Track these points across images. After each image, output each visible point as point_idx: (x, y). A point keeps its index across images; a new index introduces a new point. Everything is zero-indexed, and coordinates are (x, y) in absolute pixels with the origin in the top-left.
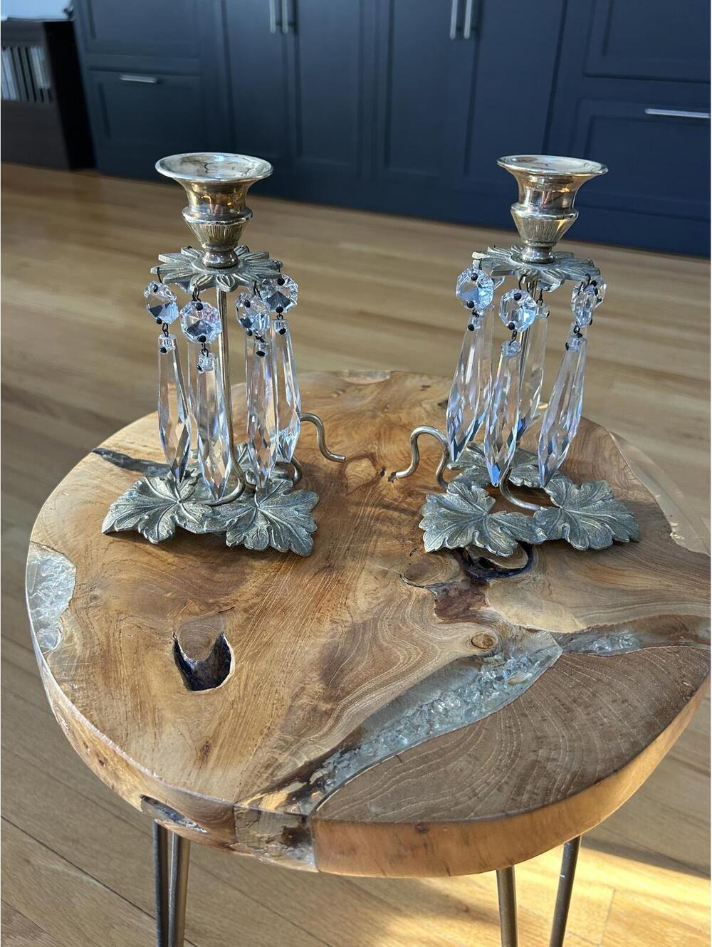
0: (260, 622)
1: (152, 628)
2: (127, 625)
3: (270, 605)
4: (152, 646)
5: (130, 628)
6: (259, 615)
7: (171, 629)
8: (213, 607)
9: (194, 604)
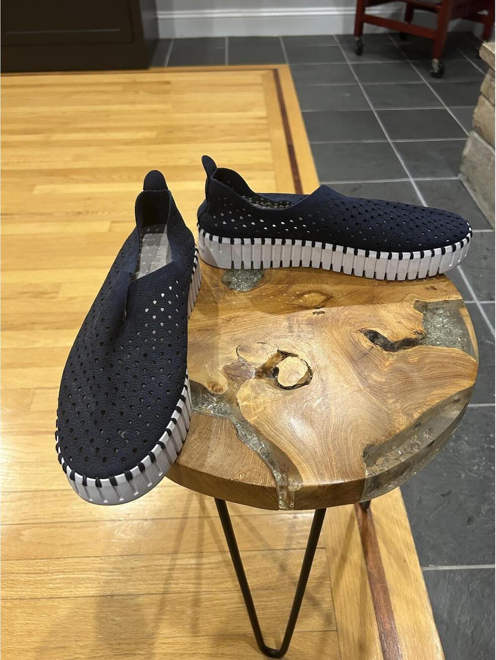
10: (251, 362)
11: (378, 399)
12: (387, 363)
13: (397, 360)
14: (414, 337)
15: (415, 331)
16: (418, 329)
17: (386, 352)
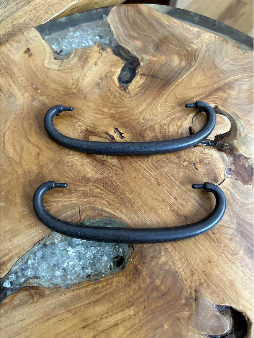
0: (213, 280)
3: (202, 268)
6: (208, 278)
8: (189, 303)
9: (181, 313)
10: (224, 163)
11: (198, 55)
12: (154, 59)
13: (147, 54)
14: (109, 50)
15: (101, 51)
16: (98, 49)
17: (142, 64)
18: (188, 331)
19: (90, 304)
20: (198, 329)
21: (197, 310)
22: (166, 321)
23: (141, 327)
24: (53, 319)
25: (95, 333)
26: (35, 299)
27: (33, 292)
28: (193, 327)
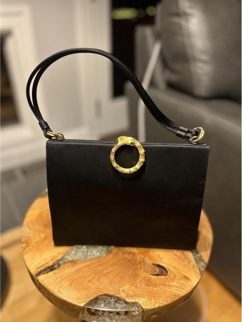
1: (143, 279)
2: (139, 284)
4: (150, 280)
5: (140, 284)
7: (145, 274)
8: (141, 263)
9: (137, 267)
18: (141, 273)
19: (98, 265)
20: (145, 272)
21: (144, 265)
22: (131, 270)
23: (120, 273)
24: (82, 272)
25: (101, 276)
26: (74, 265)
27: (73, 263)
28: (143, 271)
